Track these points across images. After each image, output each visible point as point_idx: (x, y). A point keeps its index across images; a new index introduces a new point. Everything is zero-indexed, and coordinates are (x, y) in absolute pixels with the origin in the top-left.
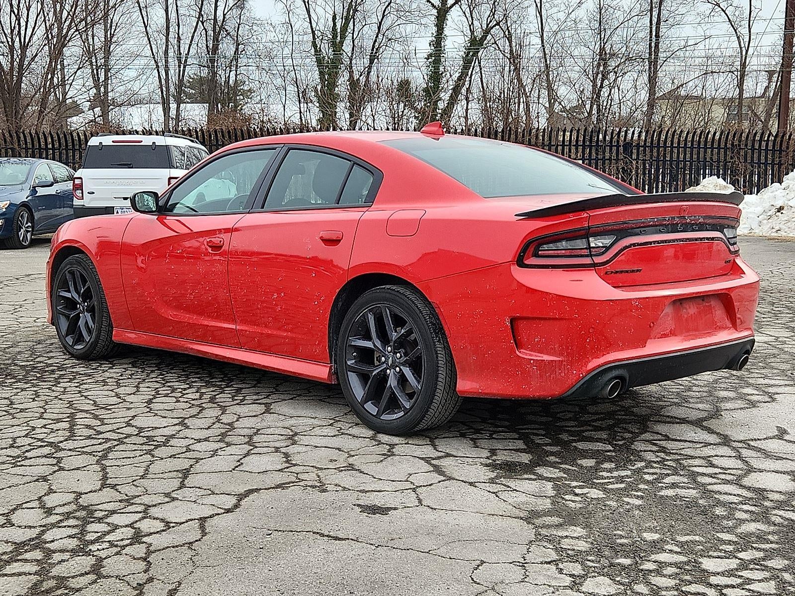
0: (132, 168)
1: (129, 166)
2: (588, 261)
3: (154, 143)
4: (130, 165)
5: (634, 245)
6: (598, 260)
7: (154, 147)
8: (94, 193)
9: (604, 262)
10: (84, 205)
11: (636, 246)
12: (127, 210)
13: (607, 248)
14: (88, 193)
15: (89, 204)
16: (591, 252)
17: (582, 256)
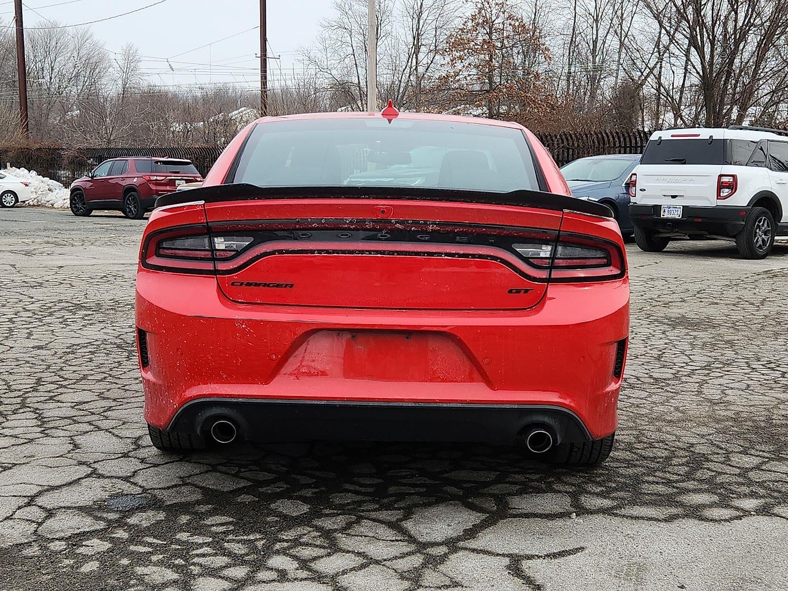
0: (685, 163)
1: (683, 162)
2: (209, 266)
3: (711, 137)
4: (683, 160)
5: (280, 252)
6: (221, 266)
7: (711, 141)
8: (645, 190)
9: (232, 270)
10: (636, 203)
11: (284, 253)
12: (674, 209)
13: (238, 253)
14: (641, 190)
15: (640, 202)
16: (214, 256)
17: (202, 259)
